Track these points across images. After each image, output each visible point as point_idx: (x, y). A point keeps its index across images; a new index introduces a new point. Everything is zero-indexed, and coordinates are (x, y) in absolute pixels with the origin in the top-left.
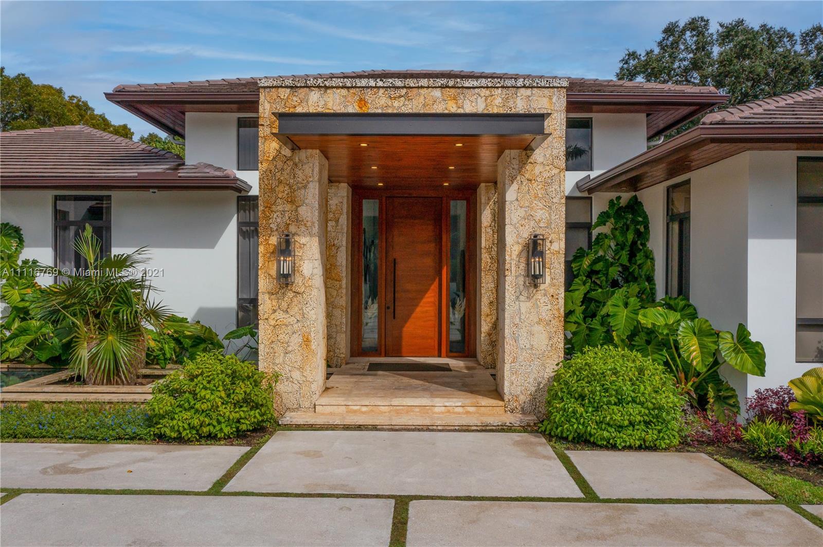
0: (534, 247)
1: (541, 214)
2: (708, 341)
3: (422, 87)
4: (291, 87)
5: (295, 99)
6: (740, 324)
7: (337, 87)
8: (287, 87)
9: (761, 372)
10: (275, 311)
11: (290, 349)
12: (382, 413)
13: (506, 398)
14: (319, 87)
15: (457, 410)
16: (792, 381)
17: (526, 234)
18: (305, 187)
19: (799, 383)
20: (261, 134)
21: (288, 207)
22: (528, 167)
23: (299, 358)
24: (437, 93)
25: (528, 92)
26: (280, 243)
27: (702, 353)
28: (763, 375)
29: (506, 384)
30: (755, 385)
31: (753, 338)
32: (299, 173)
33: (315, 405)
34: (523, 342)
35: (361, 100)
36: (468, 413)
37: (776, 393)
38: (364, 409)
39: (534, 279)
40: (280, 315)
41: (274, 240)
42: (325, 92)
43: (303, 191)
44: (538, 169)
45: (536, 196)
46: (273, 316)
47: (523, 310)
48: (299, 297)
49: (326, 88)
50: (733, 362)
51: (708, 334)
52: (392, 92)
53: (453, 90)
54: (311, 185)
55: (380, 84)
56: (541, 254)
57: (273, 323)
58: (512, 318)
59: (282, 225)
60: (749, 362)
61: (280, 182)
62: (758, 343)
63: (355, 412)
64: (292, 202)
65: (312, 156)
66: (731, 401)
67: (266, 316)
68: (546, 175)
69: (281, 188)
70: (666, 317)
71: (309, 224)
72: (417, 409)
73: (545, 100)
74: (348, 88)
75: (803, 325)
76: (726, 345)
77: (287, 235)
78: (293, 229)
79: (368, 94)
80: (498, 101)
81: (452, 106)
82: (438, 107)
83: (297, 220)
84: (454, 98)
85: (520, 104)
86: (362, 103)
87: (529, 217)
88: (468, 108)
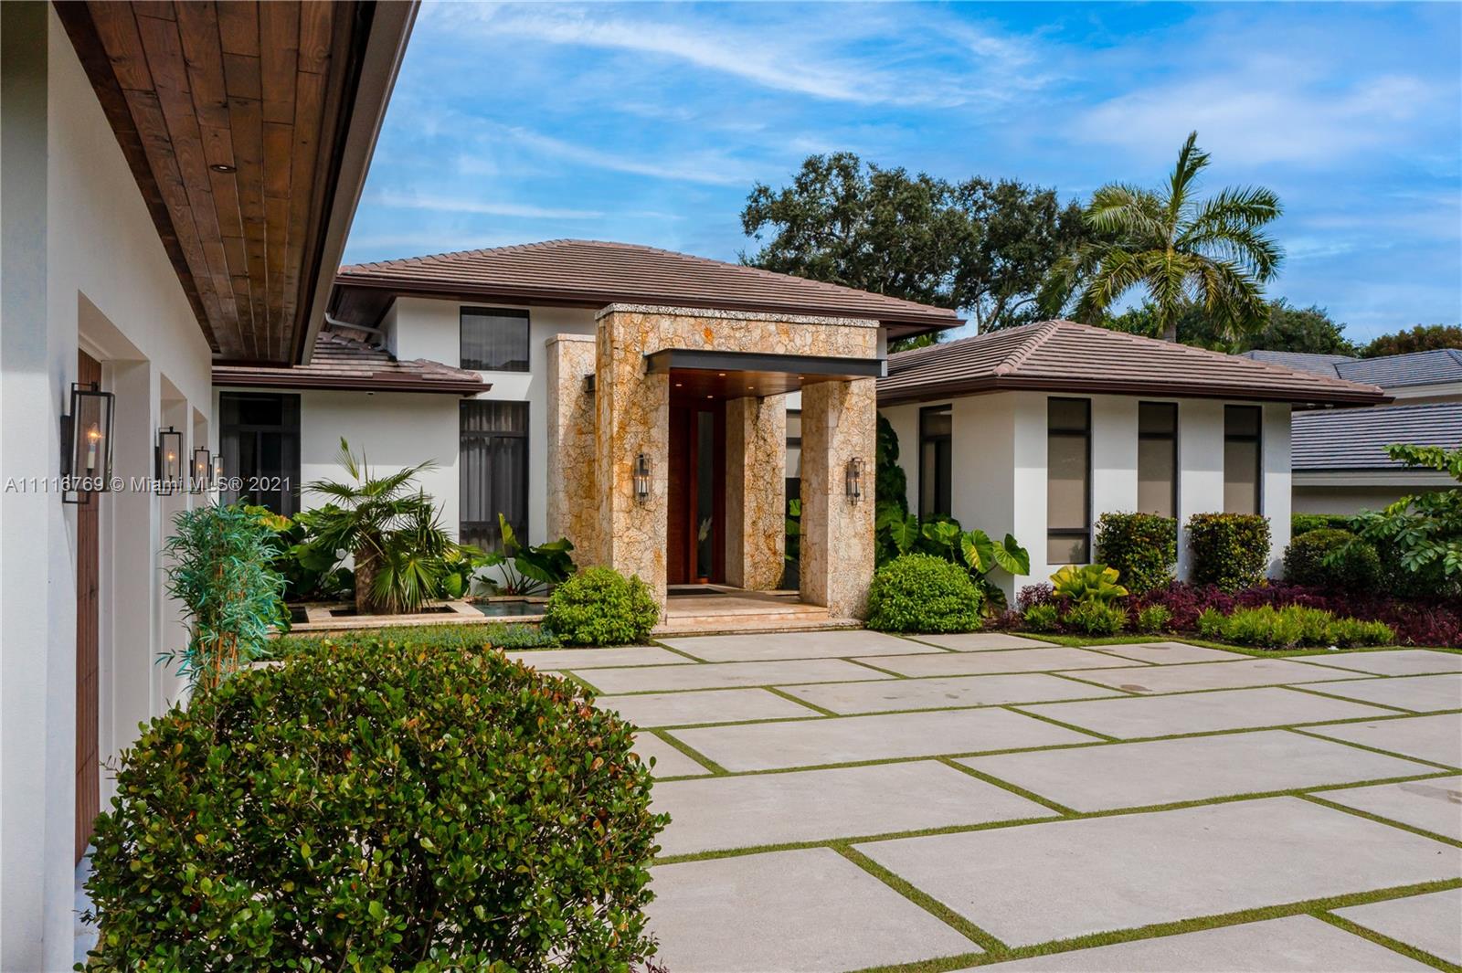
0: (851, 470)
1: (856, 439)
2: (984, 548)
3: (760, 321)
4: (644, 313)
5: (647, 324)
6: (1008, 535)
7: (686, 316)
8: (640, 313)
9: (1026, 570)
10: (628, 529)
11: (642, 565)
12: (726, 622)
13: (829, 604)
14: (670, 315)
15: (790, 616)
16: (1052, 577)
17: (845, 456)
18: (657, 410)
19: (1056, 577)
20: (616, 357)
21: (641, 428)
22: (848, 397)
23: (651, 574)
24: (772, 327)
25: (847, 330)
26: (635, 464)
27: (981, 558)
28: (1028, 574)
29: (829, 591)
30: (1020, 583)
31: (1020, 545)
32: (651, 396)
33: (666, 618)
34: (842, 553)
35: (707, 329)
36: (799, 619)
37: (1037, 589)
38: (710, 619)
39: (852, 495)
40: (633, 532)
41: (629, 462)
42: (675, 319)
43: (655, 414)
44: (854, 399)
45: (853, 423)
46: (626, 534)
47: (842, 525)
48: (651, 515)
49: (676, 316)
50: (1004, 565)
51: (982, 542)
52: (734, 323)
53: (785, 325)
54: (662, 408)
55: (724, 315)
56: (857, 474)
57: (626, 540)
58: (834, 532)
59: (636, 446)
60: (1017, 567)
61: (634, 404)
62: (1023, 549)
63: (702, 622)
64: (645, 423)
65: (663, 380)
66: (1000, 599)
67: (620, 534)
68: (860, 404)
69: (635, 410)
70: (949, 530)
71: (660, 445)
72: (756, 618)
73: (861, 338)
74: (695, 317)
75: (1053, 534)
76: (999, 550)
77: (641, 456)
78: (645, 450)
79: (713, 325)
80: (822, 337)
81: (784, 338)
82: (773, 340)
83: (650, 441)
84: (787, 333)
85: (840, 340)
86: (708, 332)
87: (847, 442)
88: (798, 341)
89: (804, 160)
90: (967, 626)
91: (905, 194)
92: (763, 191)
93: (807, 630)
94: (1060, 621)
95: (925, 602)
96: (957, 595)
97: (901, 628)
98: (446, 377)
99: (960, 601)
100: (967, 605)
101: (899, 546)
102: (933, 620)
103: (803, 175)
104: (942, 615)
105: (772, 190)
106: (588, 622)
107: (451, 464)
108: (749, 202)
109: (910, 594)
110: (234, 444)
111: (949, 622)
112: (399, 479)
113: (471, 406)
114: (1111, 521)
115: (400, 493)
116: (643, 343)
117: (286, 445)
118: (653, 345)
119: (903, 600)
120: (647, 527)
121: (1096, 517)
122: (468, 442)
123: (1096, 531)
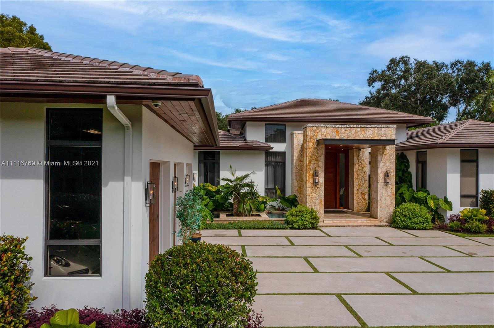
0: (387, 175)
1: (388, 164)
2: (436, 201)
3: (355, 127)
4: (317, 127)
5: (317, 130)
6: (445, 197)
7: (330, 127)
8: (315, 127)
9: (451, 209)
10: (312, 193)
11: (316, 204)
12: (343, 223)
13: (378, 218)
14: (325, 127)
15: (365, 222)
16: (460, 212)
17: (384, 170)
18: (321, 156)
19: (462, 212)
20: (308, 140)
21: (315, 162)
22: (385, 151)
23: (319, 207)
24: (359, 129)
25: (385, 129)
26: (313, 173)
27: (434, 204)
28: (452, 210)
29: (379, 214)
30: (449, 213)
31: (449, 200)
32: (319, 152)
33: (324, 221)
34: (383, 202)
35: (337, 131)
36: (368, 222)
37: (455, 216)
38: (338, 222)
39: (387, 183)
40: (313, 194)
41: (312, 172)
42: (326, 128)
43: (320, 158)
44: (387, 151)
45: (387, 159)
46: (311, 195)
47: (383, 193)
48: (319, 189)
49: (327, 127)
50: (443, 207)
51: (435, 199)
52: (346, 129)
53: (363, 128)
54: (322, 156)
55: (343, 126)
56: (388, 176)
57: (311, 196)
58: (380, 195)
59: (314, 167)
60: (448, 207)
61: (313, 155)
62: (450, 202)
63: (335, 222)
64: (317, 161)
65: (323, 147)
66: (442, 219)
67: (309, 194)
68: (390, 153)
69: (314, 157)
70: (423, 194)
71: (322, 167)
72: (353, 222)
73: (390, 131)
74: (333, 127)
75: (462, 196)
76: (441, 202)
77: (316, 171)
78: (317, 169)
79: (339, 129)
80: (376, 131)
81: (363, 133)
82: (359, 133)
83: (318, 166)
84: (364, 131)
85: (383, 132)
86: (337, 132)
87: (385, 165)
88: (368, 133)
89: (390, 59)
90: (426, 228)
91: (426, 70)
92: (375, 71)
93: (370, 226)
94: (461, 228)
95: (410, 219)
96: (422, 217)
97: (402, 227)
98: (260, 146)
99: (423, 219)
100: (426, 221)
101: (406, 199)
102: (413, 225)
103: (390, 64)
104: (417, 224)
105: (378, 71)
106: (297, 222)
107: (262, 171)
108: (370, 75)
109: (405, 216)
110: (202, 165)
111: (418, 226)
112: (246, 176)
113: (268, 153)
114: (485, 192)
115: (246, 181)
116: (316, 136)
117: (216, 165)
118: (319, 137)
119: (403, 218)
120: (317, 193)
121: (480, 191)
122: (267, 164)
123: (480, 196)
